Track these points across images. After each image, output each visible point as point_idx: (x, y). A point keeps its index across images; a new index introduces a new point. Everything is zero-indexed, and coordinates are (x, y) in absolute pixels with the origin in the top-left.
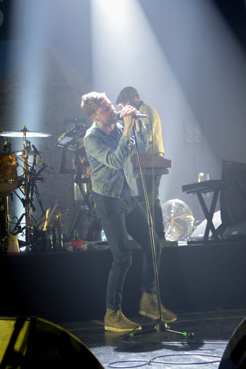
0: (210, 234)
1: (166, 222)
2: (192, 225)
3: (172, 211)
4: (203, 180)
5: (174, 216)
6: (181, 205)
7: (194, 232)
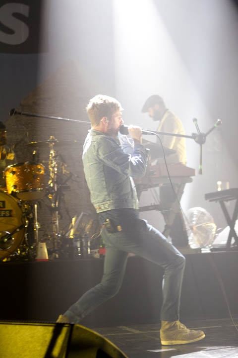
0: (233, 241)
1: (189, 230)
2: (214, 233)
3: (194, 219)
4: (223, 189)
5: (197, 224)
6: (203, 213)
7: (216, 240)
